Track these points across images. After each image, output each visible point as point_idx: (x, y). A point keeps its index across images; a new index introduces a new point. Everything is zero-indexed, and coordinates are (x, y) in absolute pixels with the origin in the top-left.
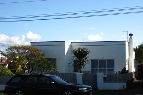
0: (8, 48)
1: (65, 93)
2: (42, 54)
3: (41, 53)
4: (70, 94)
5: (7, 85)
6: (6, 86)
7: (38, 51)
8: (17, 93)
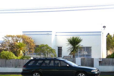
0: (5, 36)
1: (79, 75)
2: (33, 42)
3: (33, 40)
4: (84, 75)
5: (25, 68)
6: (23, 69)
7: (29, 39)
8: (34, 75)
